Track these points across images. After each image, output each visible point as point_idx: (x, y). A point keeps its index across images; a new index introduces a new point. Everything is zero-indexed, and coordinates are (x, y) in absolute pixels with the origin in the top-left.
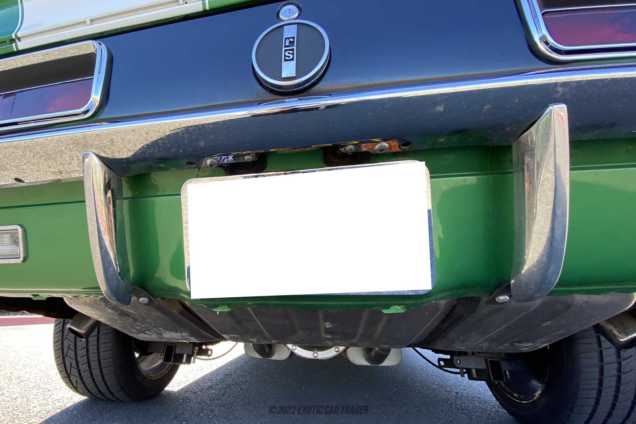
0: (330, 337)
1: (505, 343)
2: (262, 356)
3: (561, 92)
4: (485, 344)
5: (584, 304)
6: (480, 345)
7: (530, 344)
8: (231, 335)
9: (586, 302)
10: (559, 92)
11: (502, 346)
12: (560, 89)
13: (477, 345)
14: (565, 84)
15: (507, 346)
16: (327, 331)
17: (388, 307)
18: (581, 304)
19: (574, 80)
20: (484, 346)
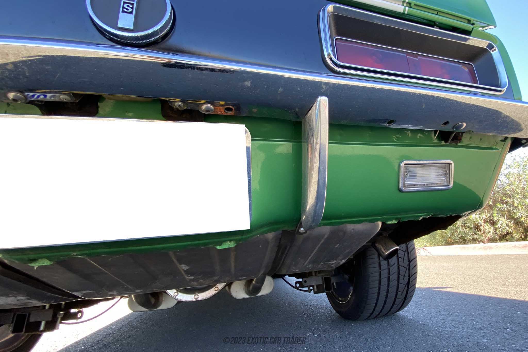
0: (192, 277)
1: (321, 263)
2: (147, 309)
3: (324, 89)
4: (310, 265)
5: (352, 231)
6: (307, 267)
7: (335, 262)
8: (84, 292)
9: (353, 229)
10: (323, 88)
11: (320, 265)
12: (324, 87)
13: (306, 266)
14: (326, 84)
15: (322, 264)
16: (187, 272)
17: (220, 244)
18: (351, 231)
19: (331, 82)
20: (310, 267)
